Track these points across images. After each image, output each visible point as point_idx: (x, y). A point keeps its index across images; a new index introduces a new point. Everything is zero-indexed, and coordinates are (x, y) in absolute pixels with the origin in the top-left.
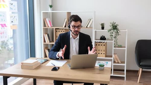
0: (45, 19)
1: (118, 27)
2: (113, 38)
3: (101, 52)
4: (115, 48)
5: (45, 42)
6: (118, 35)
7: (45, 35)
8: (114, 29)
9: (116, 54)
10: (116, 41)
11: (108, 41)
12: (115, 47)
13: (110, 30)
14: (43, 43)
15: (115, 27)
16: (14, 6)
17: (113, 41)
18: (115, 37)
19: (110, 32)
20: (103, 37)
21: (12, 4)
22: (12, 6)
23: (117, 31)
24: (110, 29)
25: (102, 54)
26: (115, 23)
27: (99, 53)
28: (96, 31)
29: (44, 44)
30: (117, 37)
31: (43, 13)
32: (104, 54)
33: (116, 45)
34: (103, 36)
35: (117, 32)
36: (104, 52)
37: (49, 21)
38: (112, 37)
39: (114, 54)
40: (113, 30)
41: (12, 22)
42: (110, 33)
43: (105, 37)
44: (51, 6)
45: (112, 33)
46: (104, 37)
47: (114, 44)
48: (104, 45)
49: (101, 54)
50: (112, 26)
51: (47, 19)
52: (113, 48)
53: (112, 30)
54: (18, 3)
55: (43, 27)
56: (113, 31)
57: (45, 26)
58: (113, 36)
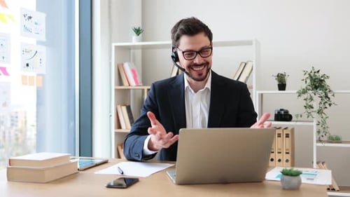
0: (123, 65)
1: (327, 82)
2: (315, 115)
3: (278, 157)
4: (320, 144)
5: (119, 126)
6: (327, 105)
7: (119, 107)
8: (316, 88)
9: (323, 163)
10: (324, 123)
11: (298, 123)
12: (319, 141)
13: (304, 92)
14: (114, 130)
15: (317, 83)
16: (36, 24)
17: (314, 124)
18: (320, 112)
19: (305, 96)
20: (283, 112)
21: (30, 18)
22: (29, 24)
23: (326, 94)
24: (304, 87)
25: (281, 163)
26: (318, 72)
27: (272, 160)
28: (262, 94)
29: (116, 133)
30: (325, 111)
31: (116, 47)
32: (287, 161)
33: (321, 134)
34: (281, 110)
35: (327, 97)
36: (289, 157)
37: (133, 71)
38: (309, 110)
39: (318, 163)
40: (313, 90)
41: (28, 65)
42: (305, 100)
43: (290, 113)
44: (138, 32)
45: (311, 99)
46: (286, 112)
47: (319, 132)
48: (287, 136)
49: (279, 160)
50: (309, 81)
51: (127, 66)
52: (315, 144)
53: (310, 92)
54: (47, 19)
55: (116, 85)
56: (313, 95)
57: (120, 82)
58: (312, 108)
